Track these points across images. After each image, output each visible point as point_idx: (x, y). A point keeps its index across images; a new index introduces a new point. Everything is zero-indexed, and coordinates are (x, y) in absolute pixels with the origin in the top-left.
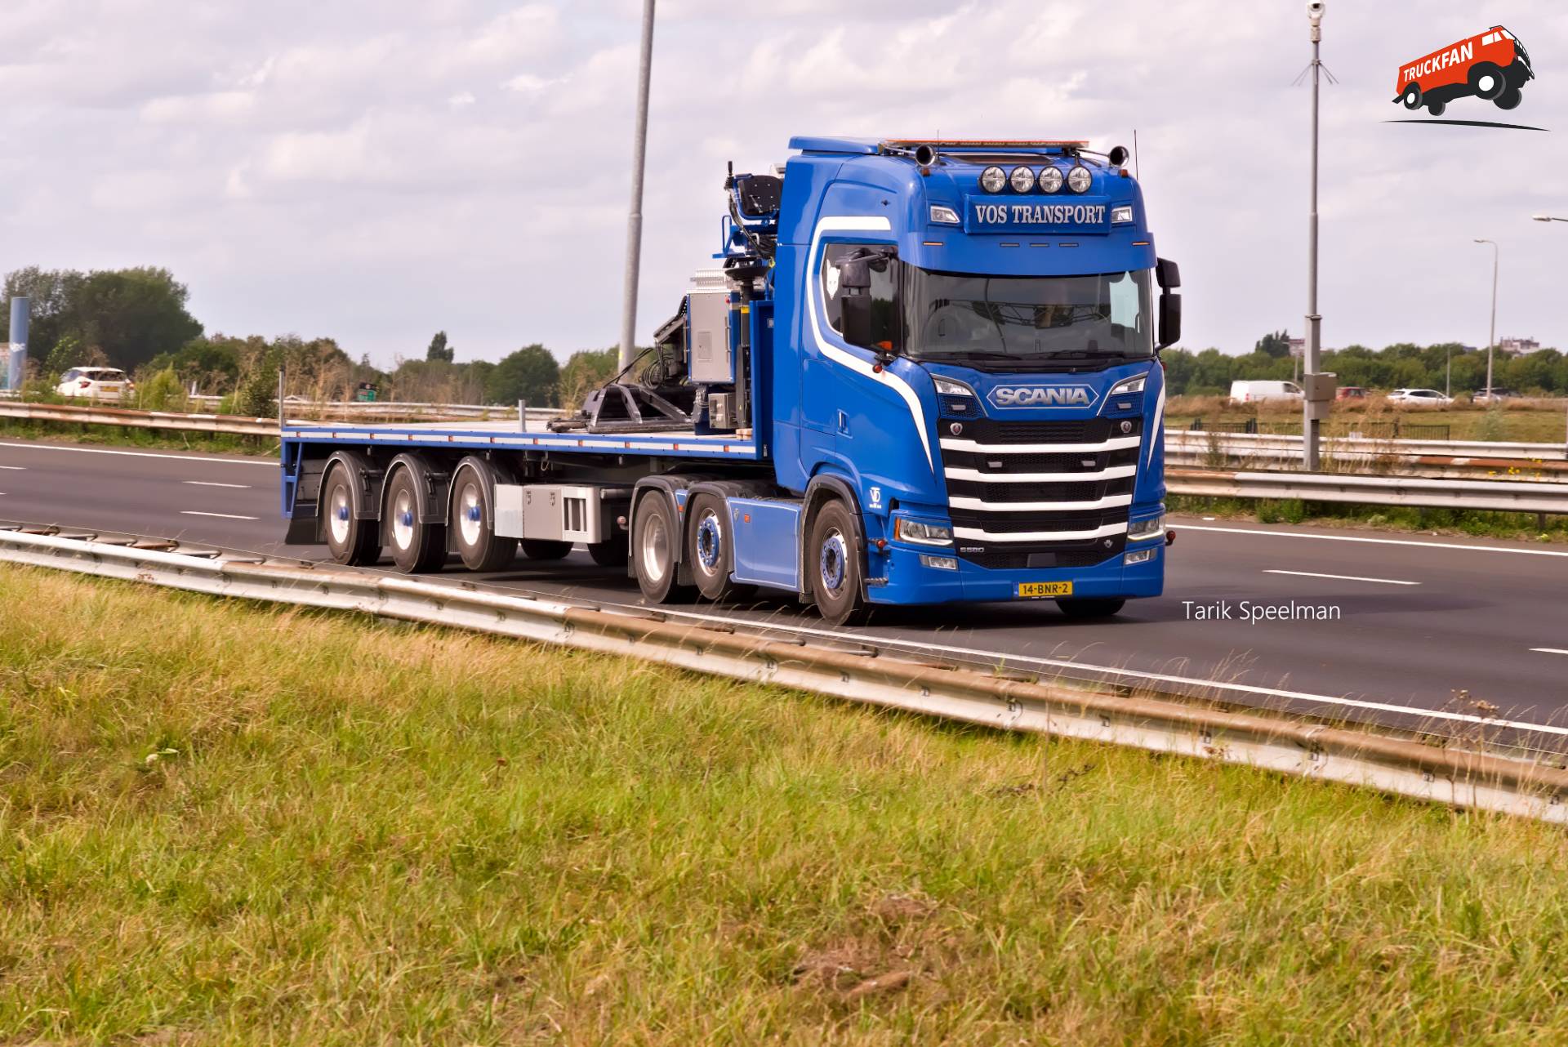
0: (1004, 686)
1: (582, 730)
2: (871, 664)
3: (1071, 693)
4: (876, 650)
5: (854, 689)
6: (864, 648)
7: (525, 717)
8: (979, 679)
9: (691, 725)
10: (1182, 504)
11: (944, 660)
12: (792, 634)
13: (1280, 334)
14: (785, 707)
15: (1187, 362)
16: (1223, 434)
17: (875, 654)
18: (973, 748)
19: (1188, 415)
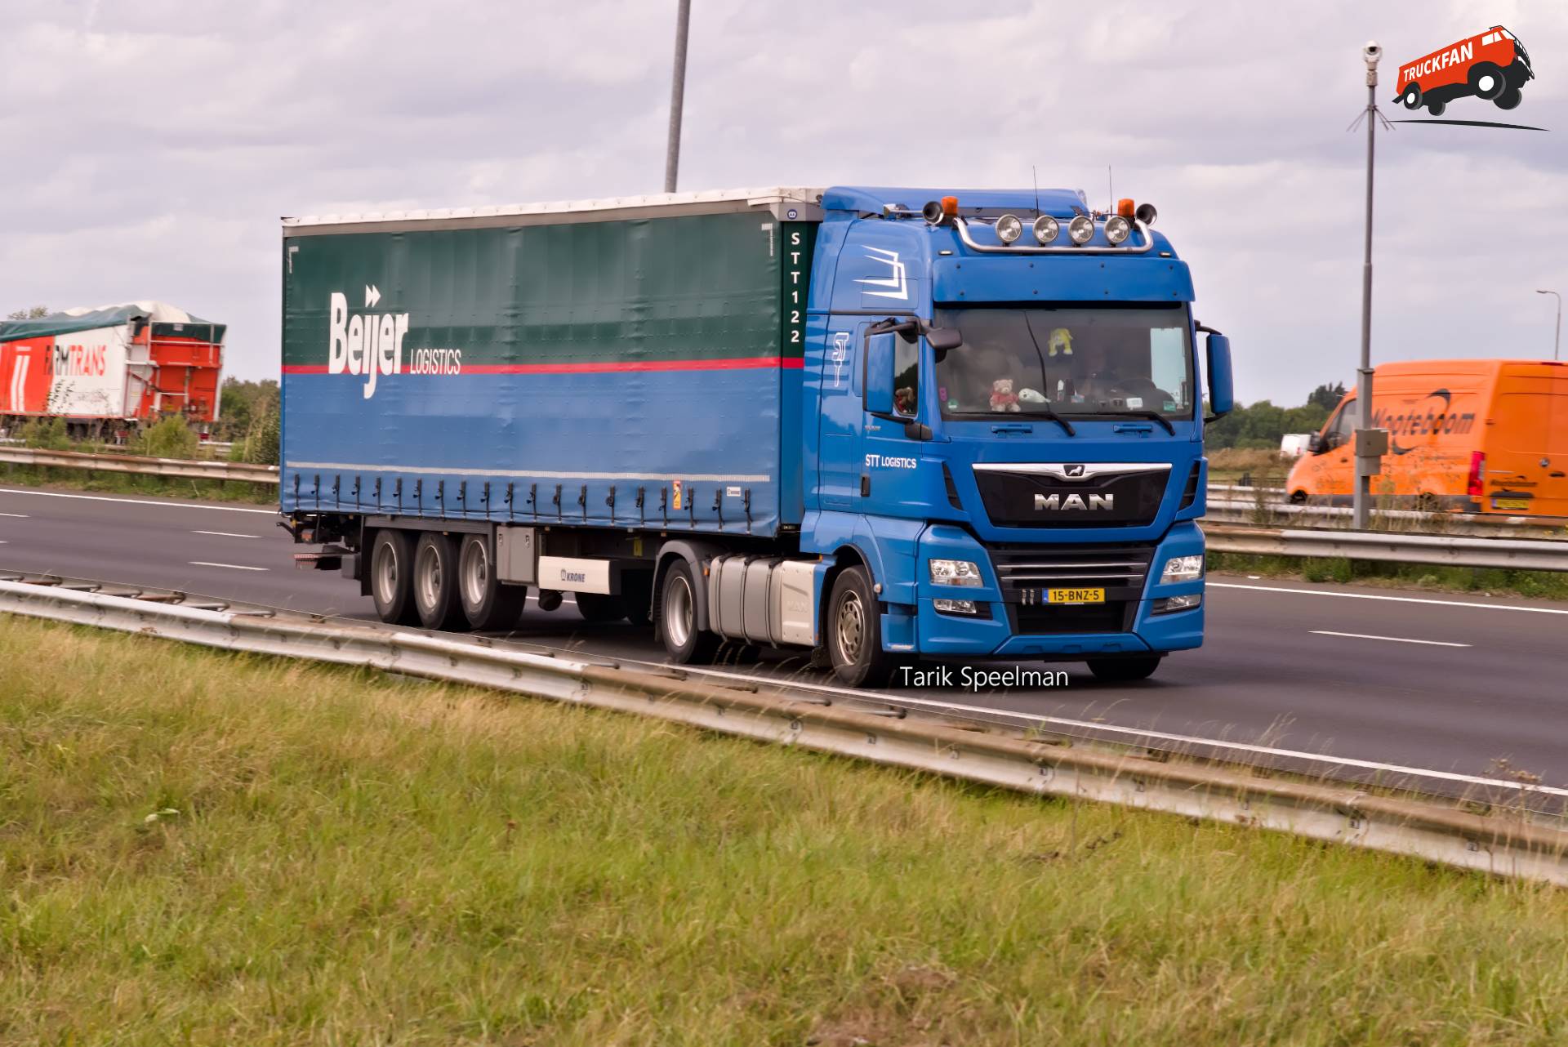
0: (1035, 749)
1: (596, 792)
2: (899, 725)
3: (1105, 757)
4: (905, 711)
5: (880, 751)
6: (892, 708)
7: (539, 780)
8: (1010, 742)
9: (709, 789)
10: (1227, 562)
11: (976, 723)
12: (814, 692)
13: (1334, 385)
14: (809, 773)
15: (1237, 414)
16: (1272, 490)
17: (903, 715)
18: (1000, 814)
19: (1237, 470)
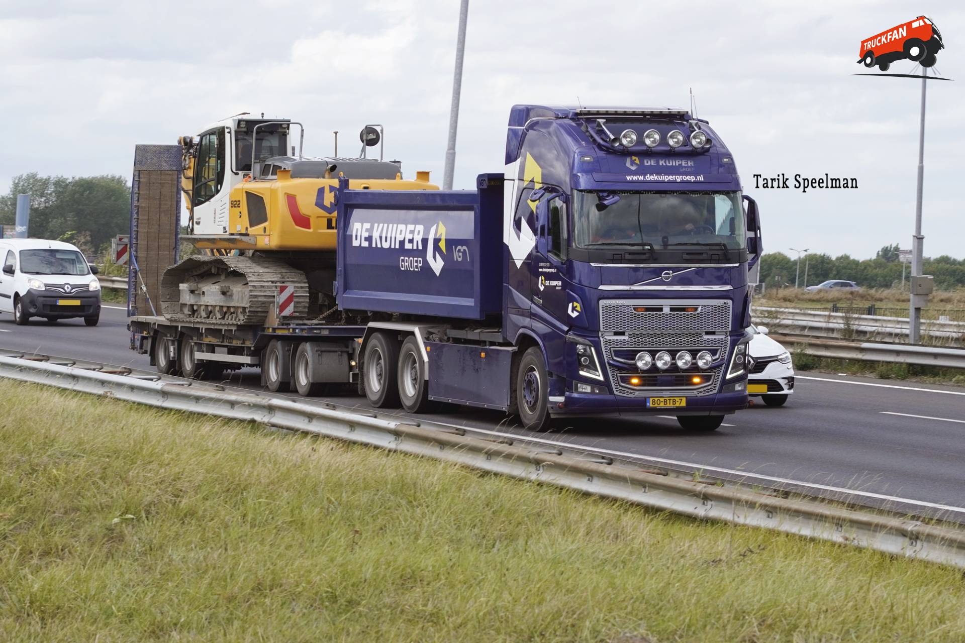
0: (700, 488)
1: (411, 511)
2: (608, 469)
3: (746, 495)
4: (611, 460)
5: (596, 487)
6: (603, 458)
7: (373, 501)
8: (682, 483)
9: (486, 509)
10: (823, 364)
11: (660, 469)
12: (554, 446)
13: (893, 246)
14: (552, 499)
15: (828, 263)
16: (856, 316)
17: (610, 462)
18: (680, 531)
19: (828, 301)
